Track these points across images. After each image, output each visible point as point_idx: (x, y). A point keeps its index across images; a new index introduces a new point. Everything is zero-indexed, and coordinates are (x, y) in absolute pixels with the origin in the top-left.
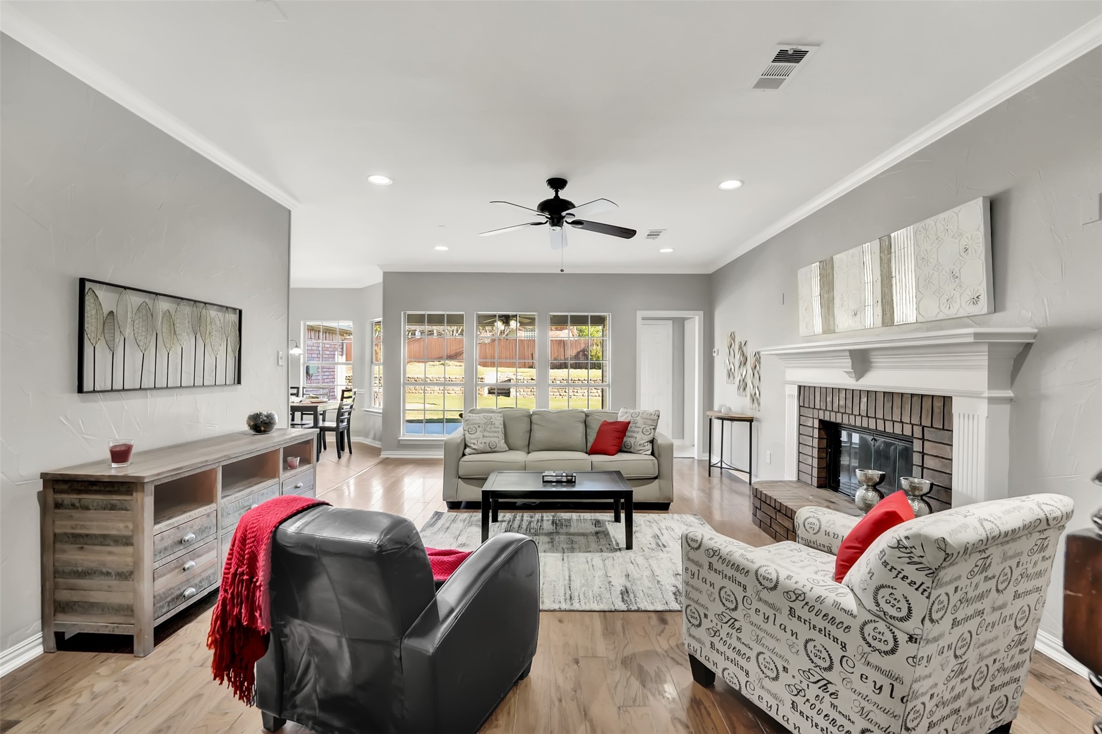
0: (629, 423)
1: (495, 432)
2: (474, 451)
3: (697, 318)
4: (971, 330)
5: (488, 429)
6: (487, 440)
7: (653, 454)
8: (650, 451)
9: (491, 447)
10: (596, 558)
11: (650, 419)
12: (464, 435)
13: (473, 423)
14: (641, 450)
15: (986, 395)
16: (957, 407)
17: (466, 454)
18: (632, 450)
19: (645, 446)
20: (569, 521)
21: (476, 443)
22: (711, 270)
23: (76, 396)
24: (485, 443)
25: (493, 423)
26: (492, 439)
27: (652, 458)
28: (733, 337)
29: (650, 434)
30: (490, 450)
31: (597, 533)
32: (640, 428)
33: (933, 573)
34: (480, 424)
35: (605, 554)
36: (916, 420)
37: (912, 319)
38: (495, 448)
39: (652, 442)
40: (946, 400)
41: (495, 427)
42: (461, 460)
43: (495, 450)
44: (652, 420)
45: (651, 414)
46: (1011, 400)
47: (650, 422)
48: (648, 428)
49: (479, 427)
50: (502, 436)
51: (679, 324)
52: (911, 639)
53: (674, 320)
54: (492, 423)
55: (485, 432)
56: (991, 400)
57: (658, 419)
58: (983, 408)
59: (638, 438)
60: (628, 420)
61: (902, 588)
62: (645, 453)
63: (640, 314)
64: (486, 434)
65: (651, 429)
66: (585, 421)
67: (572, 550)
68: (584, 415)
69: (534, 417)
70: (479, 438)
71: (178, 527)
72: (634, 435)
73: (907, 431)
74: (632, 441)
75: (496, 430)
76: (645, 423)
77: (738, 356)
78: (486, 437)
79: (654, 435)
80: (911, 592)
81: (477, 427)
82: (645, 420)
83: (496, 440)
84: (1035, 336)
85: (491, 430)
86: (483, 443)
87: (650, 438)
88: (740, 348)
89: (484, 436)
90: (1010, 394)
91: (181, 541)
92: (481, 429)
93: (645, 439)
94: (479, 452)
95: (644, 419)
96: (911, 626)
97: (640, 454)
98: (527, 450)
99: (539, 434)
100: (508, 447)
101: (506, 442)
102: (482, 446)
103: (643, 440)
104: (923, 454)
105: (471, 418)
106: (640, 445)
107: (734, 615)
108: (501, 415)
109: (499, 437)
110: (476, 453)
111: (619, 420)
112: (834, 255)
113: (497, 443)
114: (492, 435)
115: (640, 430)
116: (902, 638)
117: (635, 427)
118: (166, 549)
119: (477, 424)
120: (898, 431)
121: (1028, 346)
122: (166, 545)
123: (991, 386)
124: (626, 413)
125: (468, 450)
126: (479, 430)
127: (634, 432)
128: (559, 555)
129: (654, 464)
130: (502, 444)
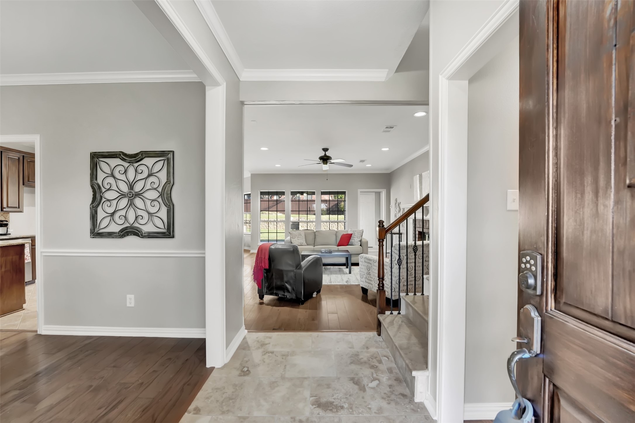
0: (352, 234)
1: (302, 238)
3: (384, 192)
6: (299, 241)
7: (361, 245)
8: (360, 244)
10: (339, 276)
12: (291, 239)
13: (294, 235)
14: (356, 244)
18: (353, 244)
19: (358, 243)
20: (330, 268)
21: (295, 242)
22: (389, 172)
24: (299, 242)
26: (301, 241)
27: (361, 247)
28: (396, 200)
30: (300, 245)
31: (339, 271)
34: (296, 235)
35: (342, 275)
38: (302, 244)
39: (361, 241)
41: (302, 236)
45: (360, 231)
47: (360, 234)
50: (304, 239)
51: (378, 194)
53: (376, 192)
54: (300, 235)
57: (363, 233)
59: (355, 240)
60: (352, 233)
62: (358, 245)
63: (359, 190)
64: (299, 239)
65: (360, 236)
66: (336, 234)
67: (331, 274)
68: (335, 232)
69: (316, 233)
70: (296, 240)
72: (354, 238)
74: (353, 241)
76: (358, 234)
77: (398, 208)
79: (361, 239)
83: (303, 241)
85: (300, 237)
87: (360, 239)
88: (399, 205)
89: (298, 239)
95: (358, 232)
97: (356, 246)
98: (314, 245)
99: (318, 240)
100: (307, 244)
101: (306, 242)
102: (297, 243)
103: (357, 240)
105: (293, 233)
106: (356, 242)
107: (369, 271)
108: (304, 232)
111: (349, 233)
112: (423, 173)
114: (301, 239)
115: (356, 237)
117: (354, 236)
124: (351, 230)
126: (296, 237)
127: (354, 237)
128: (327, 275)
129: (361, 249)
130: (305, 243)
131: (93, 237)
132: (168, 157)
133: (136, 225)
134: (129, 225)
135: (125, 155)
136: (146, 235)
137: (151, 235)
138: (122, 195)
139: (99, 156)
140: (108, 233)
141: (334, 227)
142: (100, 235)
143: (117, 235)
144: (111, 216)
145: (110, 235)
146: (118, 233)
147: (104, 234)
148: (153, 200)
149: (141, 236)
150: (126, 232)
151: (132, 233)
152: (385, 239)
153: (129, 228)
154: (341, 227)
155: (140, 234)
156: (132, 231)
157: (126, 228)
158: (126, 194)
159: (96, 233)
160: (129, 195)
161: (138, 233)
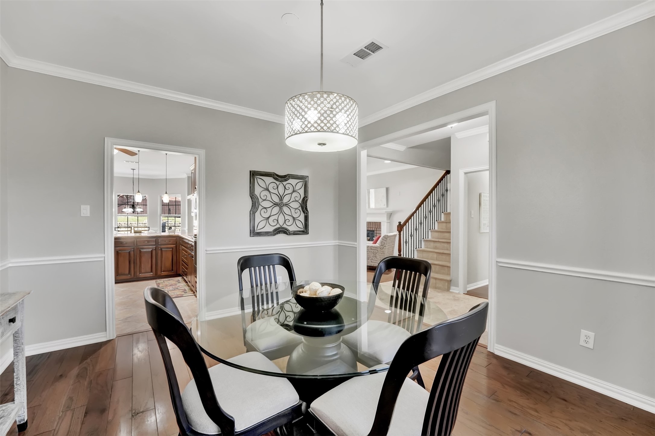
4: (385, 211)
15: (386, 221)
16: (382, 224)
33: (387, 239)
36: (375, 227)
37: (374, 207)
40: (380, 223)
46: (389, 222)
52: (385, 246)
56: (387, 222)
58: (386, 224)
61: (384, 241)
73: (373, 229)
80: (385, 241)
84: (392, 212)
90: (389, 221)
96: (385, 245)
104: (376, 233)
116: (384, 247)
120: (371, 229)
121: (392, 213)
123: (387, 220)
131: (253, 236)
132: (306, 180)
133: (285, 226)
134: (280, 226)
135: (277, 175)
136: (292, 233)
137: (295, 233)
138: (275, 204)
139: (258, 174)
140: (265, 232)
142: (259, 234)
143: (272, 233)
144: (267, 219)
145: (267, 234)
146: (273, 232)
147: (262, 233)
148: (296, 209)
149: (288, 234)
150: (279, 231)
151: (283, 232)
152: (402, 231)
153: (280, 228)
155: (288, 232)
156: (283, 230)
157: (279, 228)
158: (279, 204)
159: (254, 233)
160: (281, 204)
161: (287, 232)
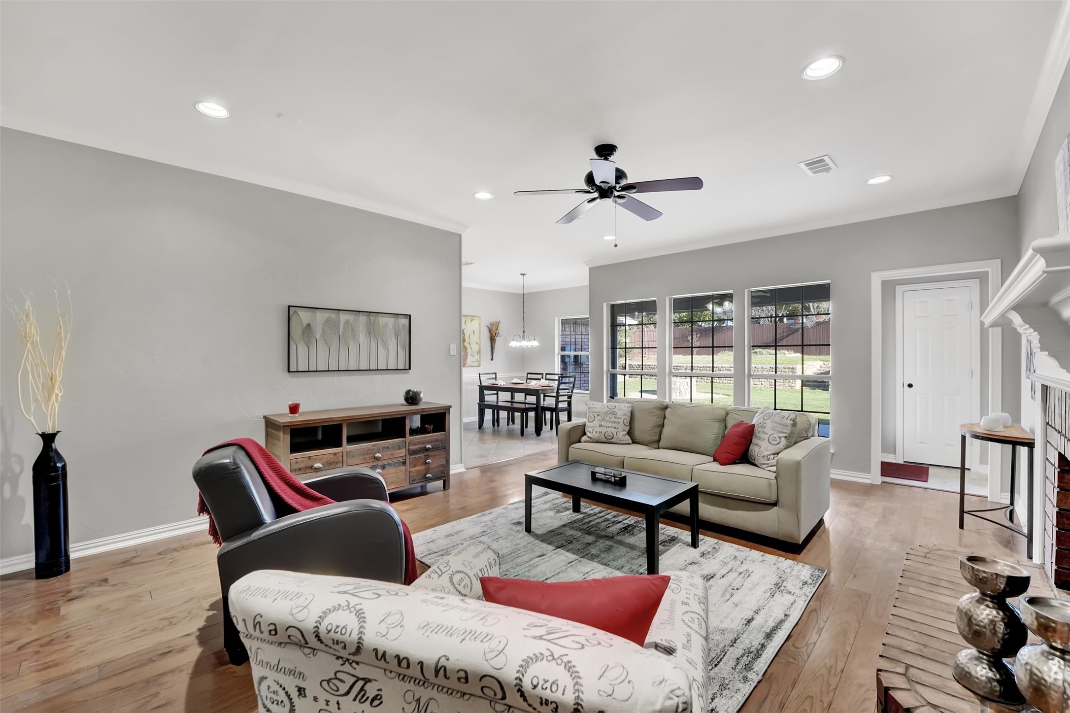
0: (754, 427)
1: (615, 422)
2: (589, 439)
5: (607, 419)
6: (603, 430)
7: (775, 472)
8: (774, 468)
9: (607, 437)
11: (780, 424)
13: (593, 411)
14: (764, 464)
17: (582, 441)
18: (756, 462)
19: (769, 459)
21: (591, 432)
23: (287, 373)
24: (601, 432)
25: (615, 413)
26: (609, 429)
27: (774, 475)
29: (778, 444)
30: (605, 440)
32: (767, 434)
34: (599, 412)
38: (611, 439)
41: (615, 417)
42: (571, 446)
43: (611, 441)
44: (783, 425)
47: (780, 428)
48: (775, 436)
49: (598, 415)
50: (624, 427)
54: (613, 413)
55: (603, 422)
59: (763, 447)
60: (754, 424)
62: (769, 468)
64: (603, 423)
65: (780, 438)
66: (725, 420)
68: (723, 413)
70: (595, 427)
71: (309, 458)
72: (759, 442)
74: (758, 450)
75: (617, 420)
76: (773, 429)
78: (603, 426)
79: (783, 447)
81: (596, 416)
82: (774, 424)
83: (614, 431)
85: (610, 420)
86: (598, 432)
87: (777, 449)
89: (600, 425)
91: (312, 466)
92: (599, 418)
93: (770, 451)
94: (594, 441)
95: (773, 422)
97: (763, 469)
98: (654, 446)
100: (632, 440)
101: (630, 433)
102: (597, 435)
103: (767, 450)
105: (594, 406)
106: (763, 457)
108: (630, 405)
109: (618, 428)
110: (591, 441)
113: (615, 434)
114: (610, 425)
115: (765, 438)
117: (761, 433)
118: (300, 469)
119: (597, 412)
122: (300, 467)
125: (584, 438)
126: (597, 418)
127: (759, 438)
129: (770, 485)
130: (622, 435)
141: (701, 396)
154: (724, 397)
